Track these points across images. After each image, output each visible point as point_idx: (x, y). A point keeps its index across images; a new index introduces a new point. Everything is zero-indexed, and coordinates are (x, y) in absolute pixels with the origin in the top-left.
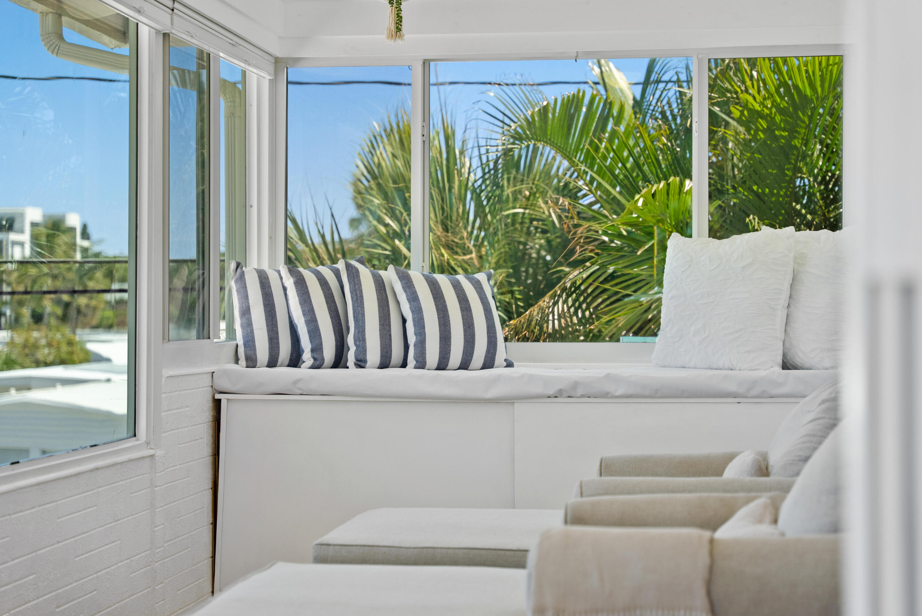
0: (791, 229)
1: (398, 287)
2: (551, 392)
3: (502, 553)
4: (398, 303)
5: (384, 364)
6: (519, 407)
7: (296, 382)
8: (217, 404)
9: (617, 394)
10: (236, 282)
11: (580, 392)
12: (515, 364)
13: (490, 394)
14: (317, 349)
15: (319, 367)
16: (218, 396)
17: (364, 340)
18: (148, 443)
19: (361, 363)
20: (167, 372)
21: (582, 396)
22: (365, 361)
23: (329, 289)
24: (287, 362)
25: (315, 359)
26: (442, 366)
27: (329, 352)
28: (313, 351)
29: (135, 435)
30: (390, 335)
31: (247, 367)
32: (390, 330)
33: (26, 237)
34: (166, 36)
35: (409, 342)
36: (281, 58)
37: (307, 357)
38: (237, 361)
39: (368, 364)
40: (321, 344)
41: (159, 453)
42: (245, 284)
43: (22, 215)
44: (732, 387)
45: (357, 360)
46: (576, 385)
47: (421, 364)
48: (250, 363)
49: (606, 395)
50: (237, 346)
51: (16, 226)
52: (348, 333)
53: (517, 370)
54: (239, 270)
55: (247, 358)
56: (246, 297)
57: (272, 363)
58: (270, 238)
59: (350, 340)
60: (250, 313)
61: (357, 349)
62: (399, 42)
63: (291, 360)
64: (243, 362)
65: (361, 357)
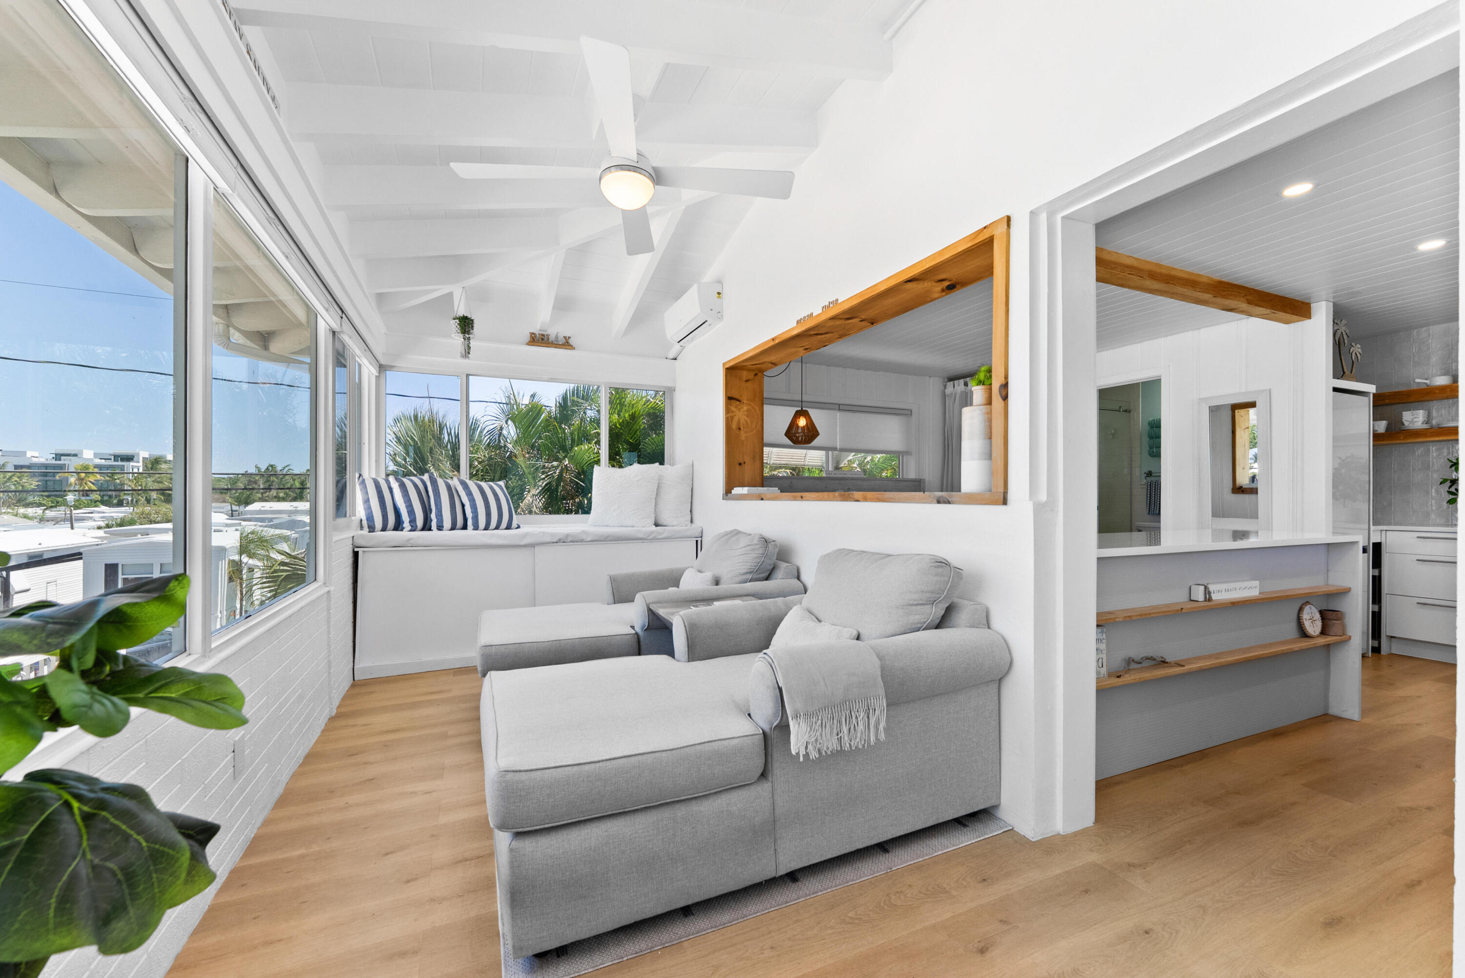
0: (657, 464)
1: (460, 489)
2: (555, 540)
3: (600, 638)
4: (459, 496)
5: (453, 528)
6: (537, 548)
7: (409, 540)
8: (356, 555)
9: (588, 540)
10: (360, 484)
11: (569, 539)
12: (521, 526)
13: (523, 543)
14: (413, 521)
15: (414, 531)
16: (356, 550)
17: (442, 516)
18: (325, 584)
19: (440, 528)
20: (335, 538)
21: (571, 542)
22: (443, 527)
23: (419, 489)
24: (392, 528)
25: (412, 526)
26: (486, 528)
27: (420, 522)
28: (410, 522)
29: (316, 580)
30: (456, 513)
31: (369, 532)
32: (456, 511)
33: (141, 464)
34: (334, 333)
35: (467, 516)
36: (384, 365)
37: (407, 525)
38: (362, 528)
39: (444, 528)
40: (415, 518)
41: (332, 588)
42: (366, 486)
43: (138, 454)
44: (641, 536)
45: (438, 526)
46: (568, 535)
47: (476, 528)
48: (371, 530)
49: (582, 541)
50: (361, 520)
51: (135, 459)
52: (431, 513)
53: (524, 529)
54: (361, 478)
55: (369, 527)
56: (367, 493)
57: (384, 529)
58: (376, 461)
59: (433, 516)
60: (369, 502)
61: (437, 521)
62: (466, 361)
63: (394, 527)
64: (366, 529)
65: (440, 525)
